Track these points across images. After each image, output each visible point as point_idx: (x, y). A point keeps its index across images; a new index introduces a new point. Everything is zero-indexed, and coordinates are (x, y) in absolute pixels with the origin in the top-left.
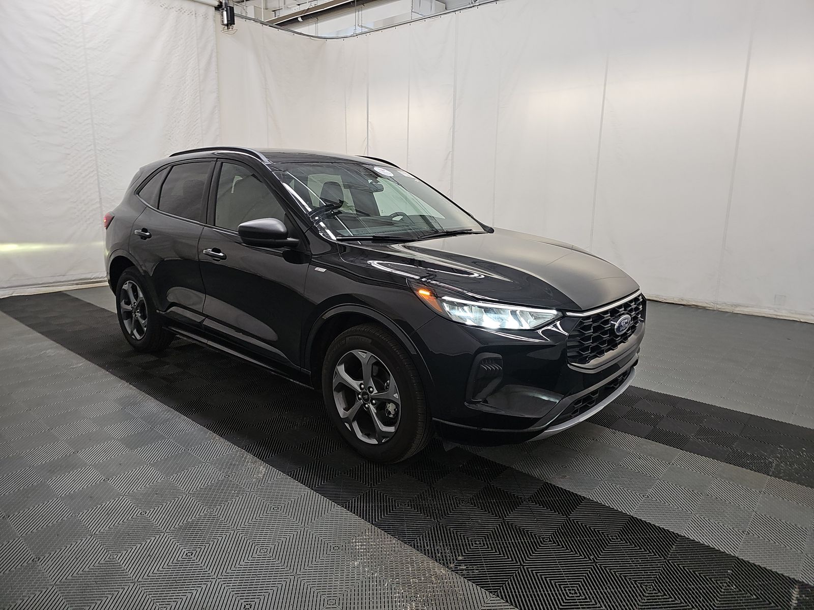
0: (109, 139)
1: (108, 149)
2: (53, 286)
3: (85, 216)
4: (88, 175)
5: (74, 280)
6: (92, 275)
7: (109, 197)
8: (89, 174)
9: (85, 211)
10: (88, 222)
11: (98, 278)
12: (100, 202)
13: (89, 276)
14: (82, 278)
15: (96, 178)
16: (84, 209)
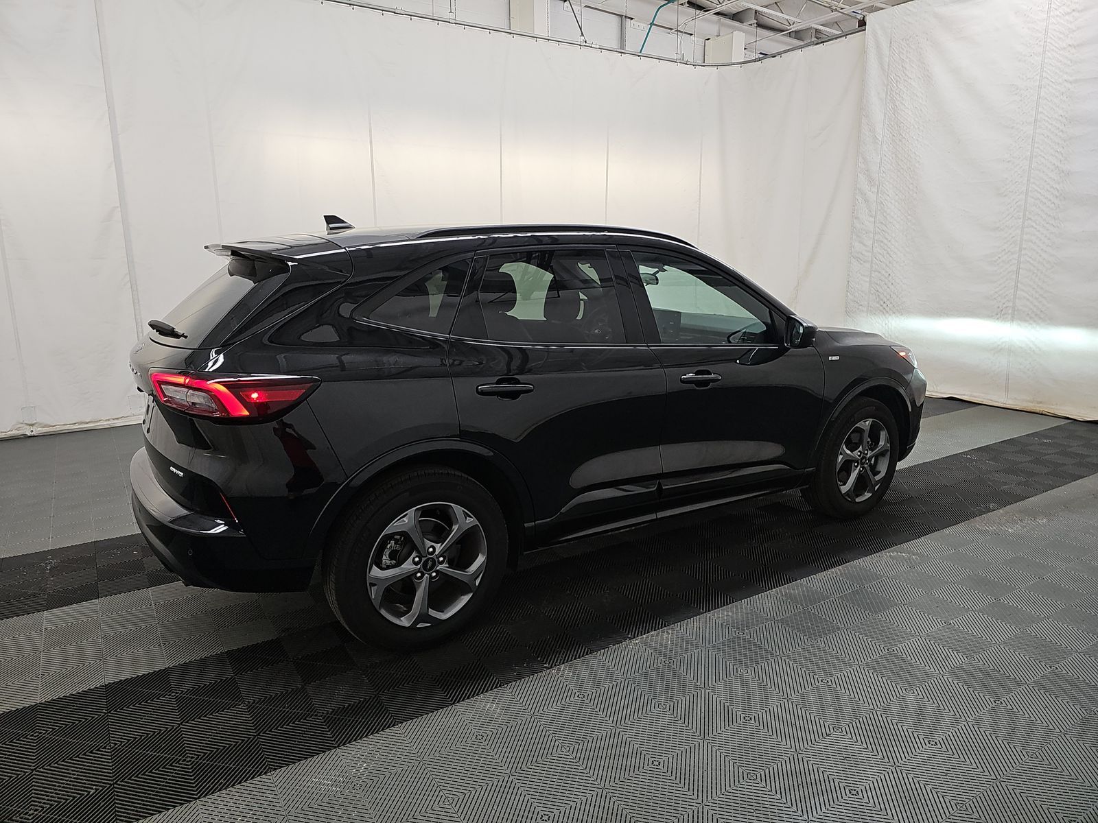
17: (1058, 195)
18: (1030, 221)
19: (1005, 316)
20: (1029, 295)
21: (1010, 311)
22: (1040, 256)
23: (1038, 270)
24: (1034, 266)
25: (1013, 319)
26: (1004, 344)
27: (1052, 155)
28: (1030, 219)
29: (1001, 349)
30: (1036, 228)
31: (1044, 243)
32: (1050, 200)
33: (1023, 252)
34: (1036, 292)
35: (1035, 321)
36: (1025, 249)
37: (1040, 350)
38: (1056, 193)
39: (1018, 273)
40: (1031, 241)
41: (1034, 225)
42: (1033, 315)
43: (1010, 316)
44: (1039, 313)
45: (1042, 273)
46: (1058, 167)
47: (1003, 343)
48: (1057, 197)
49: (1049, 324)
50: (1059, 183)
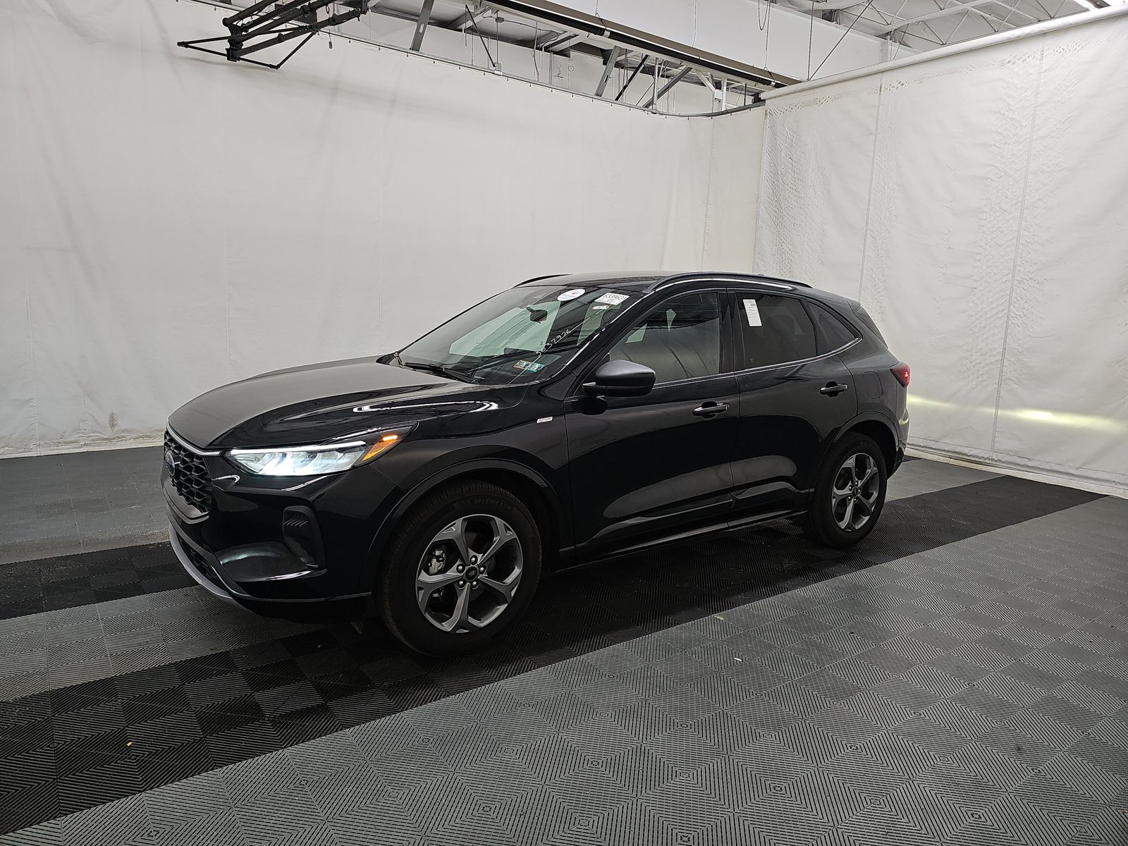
0: (1036, 264)
1: (1031, 279)
2: (923, 451)
3: (978, 370)
4: (994, 316)
5: (947, 451)
6: (970, 452)
7: (1017, 347)
8: (996, 314)
9: (979, 363)
10: (980, 379)
11: (977, 457)
12: (1003, 354)
13: (966, 451)
14: (956, 450)
15: (1006, 319)
16: (977, 361)
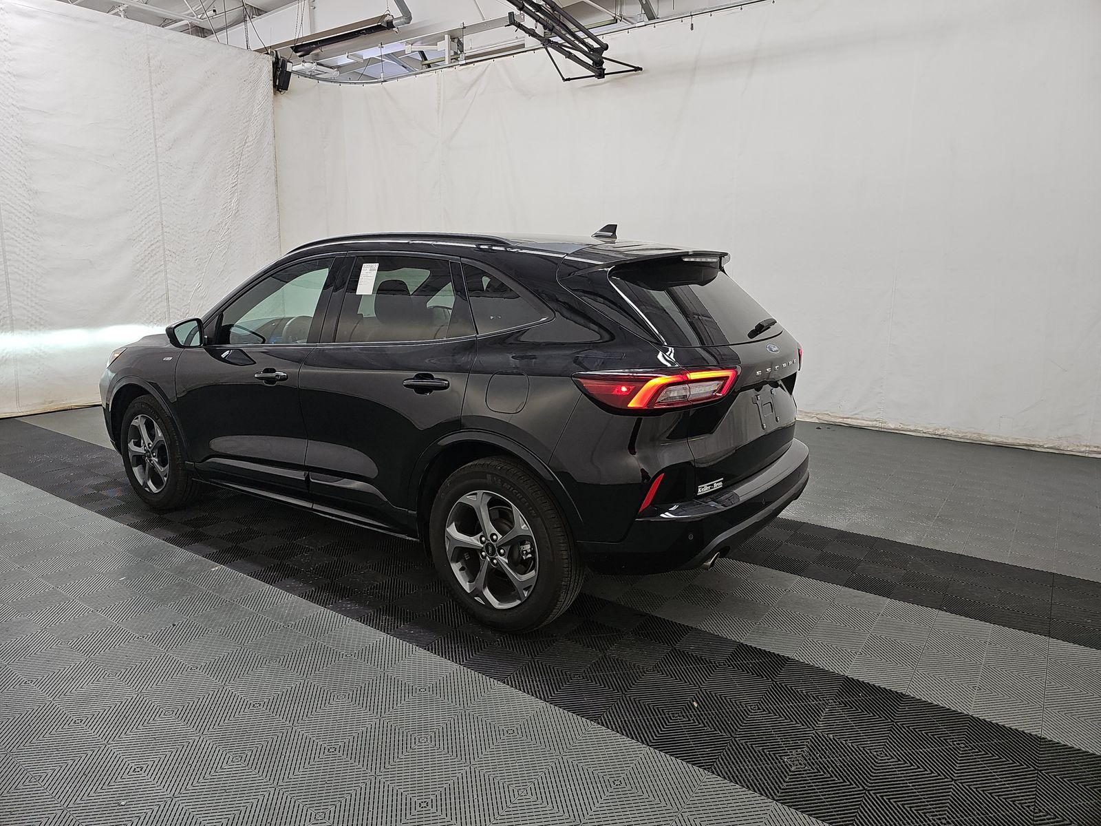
17: (31, 211)
18: (8, 233)
19: (5, 327)
20: (25, 304)
21: (8, 322)
22: (28, 267)
23: (28, 280)
24: (24, 277)
25: (12, 329)
26: (8, 355)
27: (16, 172)
28: (8, 231)
29: (6, 360)
30: (16, 241)
31: (28, 255)
32: (24, 215)
33: (8, 263)
34: (32, 301)
35: (36, 328)
36: (10, 260)
37: (46, 354)
38: (29, 208)
39: (8, 284)
40: (15, 253)
41: (13, 237)
42: (33, 323)
43: (9, 327)
44: (38, 320)
45: (32, 282)
46: (25, 184)
47: (7, 353)
48: (30, 212)
49: (50, 329)
50: (29, 200)
